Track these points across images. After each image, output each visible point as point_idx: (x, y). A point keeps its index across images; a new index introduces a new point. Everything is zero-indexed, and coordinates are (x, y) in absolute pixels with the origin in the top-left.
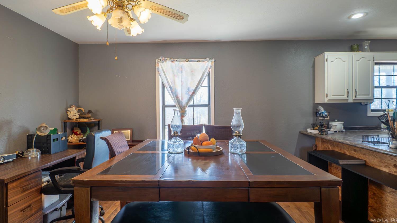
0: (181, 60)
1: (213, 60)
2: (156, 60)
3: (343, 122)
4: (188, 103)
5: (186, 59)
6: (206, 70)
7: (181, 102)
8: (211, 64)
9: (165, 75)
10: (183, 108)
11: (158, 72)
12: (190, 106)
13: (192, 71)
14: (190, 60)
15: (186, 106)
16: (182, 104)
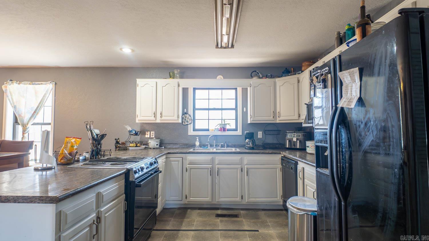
0: (26, 82)
1: (54, 83)
2: (5, 83)
3: (159, 140)
4: (29, 121)
5: (30, 82)
6: (47, 91)
7: (24, 120)
8: (53, 85)
9: (11, 95)
10: (24, 126)
11: (6, 93)
12: (34, 124)
13: (36, 93)
14: (33, 83)
15: (27, 124)
16: (24, 122)
